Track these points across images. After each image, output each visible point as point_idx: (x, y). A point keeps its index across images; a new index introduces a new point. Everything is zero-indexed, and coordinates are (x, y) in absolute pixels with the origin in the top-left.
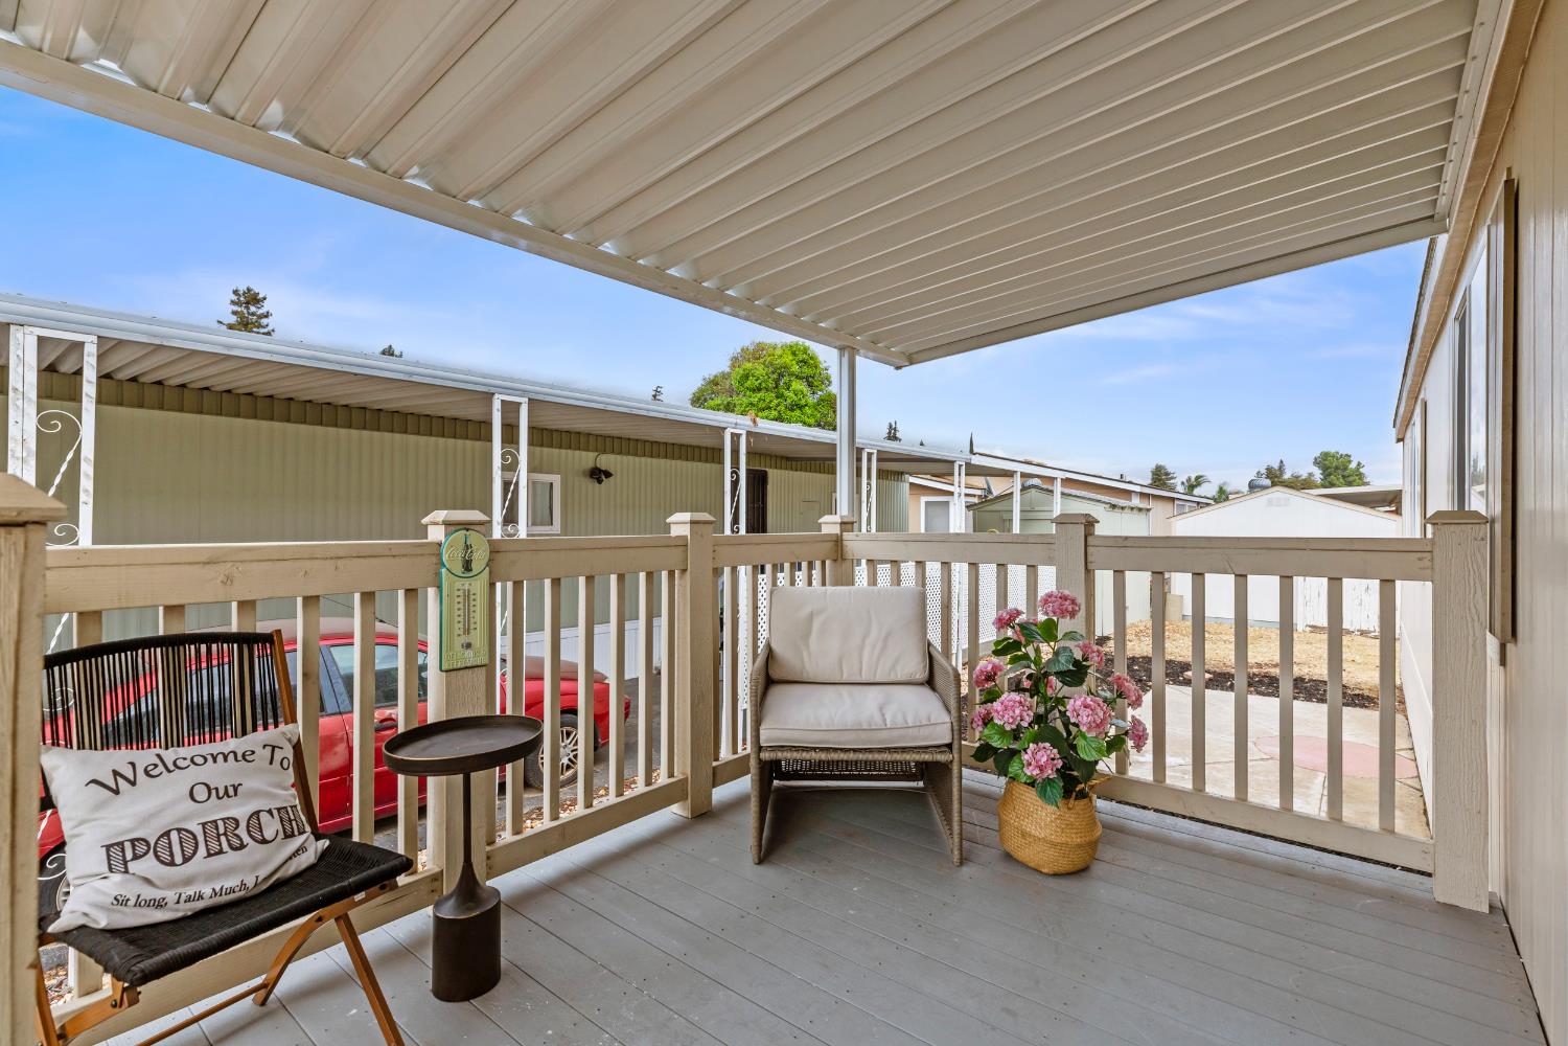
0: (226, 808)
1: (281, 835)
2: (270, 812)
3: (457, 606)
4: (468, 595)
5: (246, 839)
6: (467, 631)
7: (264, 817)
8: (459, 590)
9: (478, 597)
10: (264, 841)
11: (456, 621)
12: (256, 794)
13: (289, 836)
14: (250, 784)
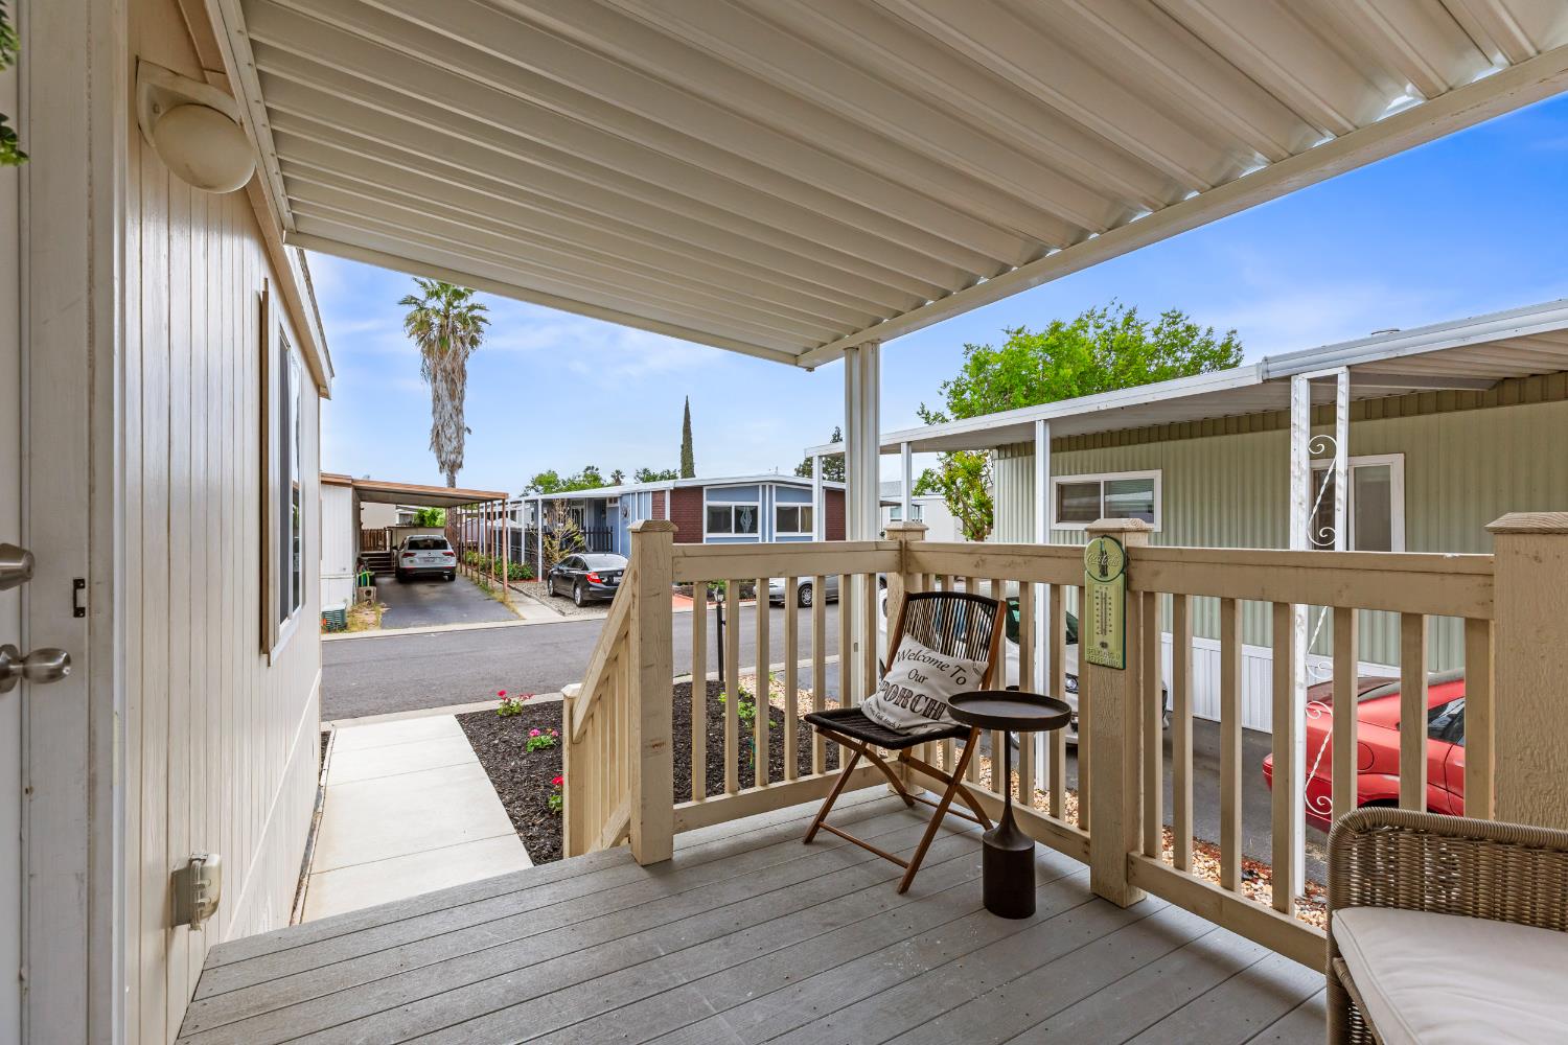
0: (914, 686)
1: (922, 712)
2: (927, 698)
3: (1096, 607)
4: (1104, 598)
5: (908, 705)
6: (1104, 632)
7: (923, 699)
8: (1097, 592)
9: (1113, 601)
10: (913, 710)
11: (1095, 620)
12: (930, 687)
13: (925, 715)
14: (932, 681)
